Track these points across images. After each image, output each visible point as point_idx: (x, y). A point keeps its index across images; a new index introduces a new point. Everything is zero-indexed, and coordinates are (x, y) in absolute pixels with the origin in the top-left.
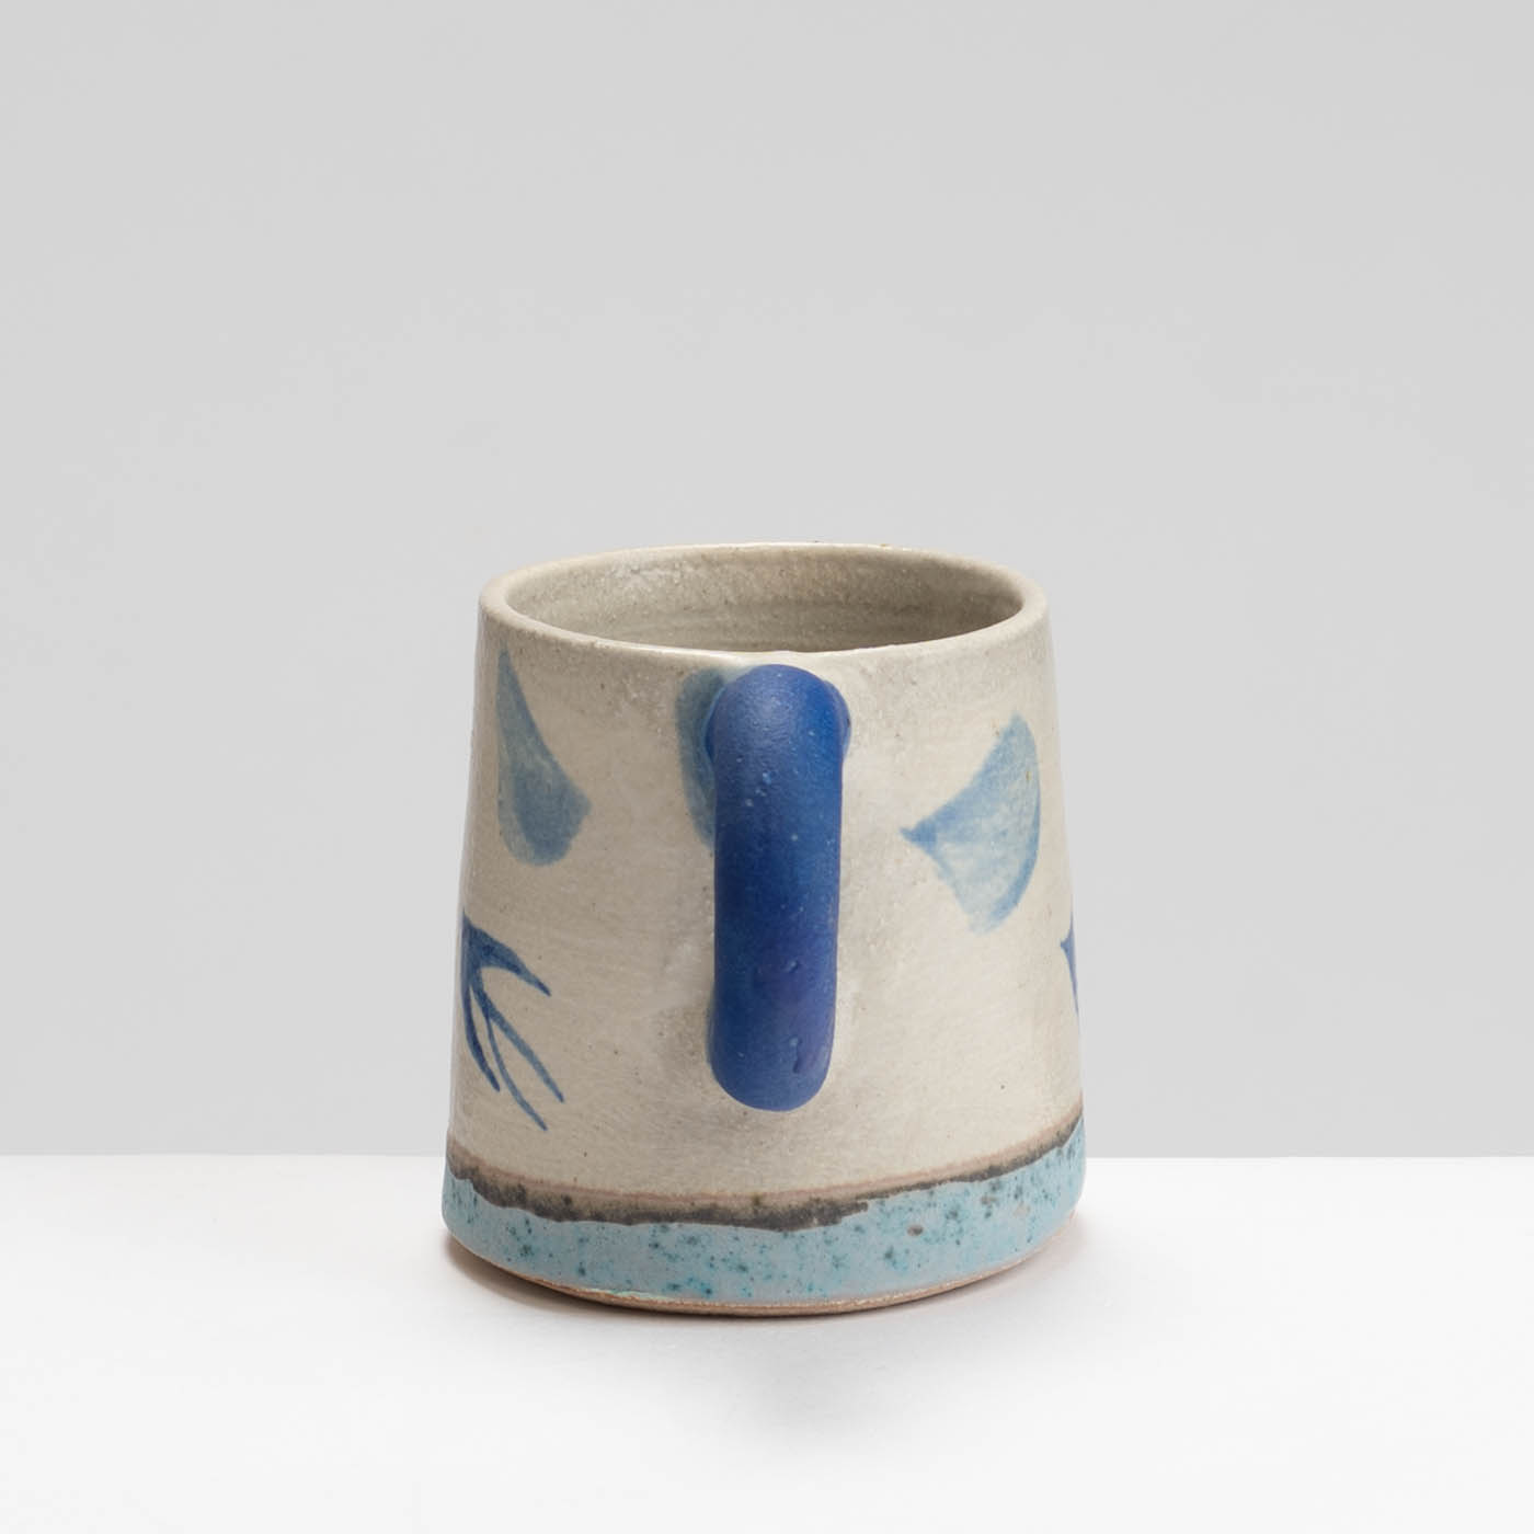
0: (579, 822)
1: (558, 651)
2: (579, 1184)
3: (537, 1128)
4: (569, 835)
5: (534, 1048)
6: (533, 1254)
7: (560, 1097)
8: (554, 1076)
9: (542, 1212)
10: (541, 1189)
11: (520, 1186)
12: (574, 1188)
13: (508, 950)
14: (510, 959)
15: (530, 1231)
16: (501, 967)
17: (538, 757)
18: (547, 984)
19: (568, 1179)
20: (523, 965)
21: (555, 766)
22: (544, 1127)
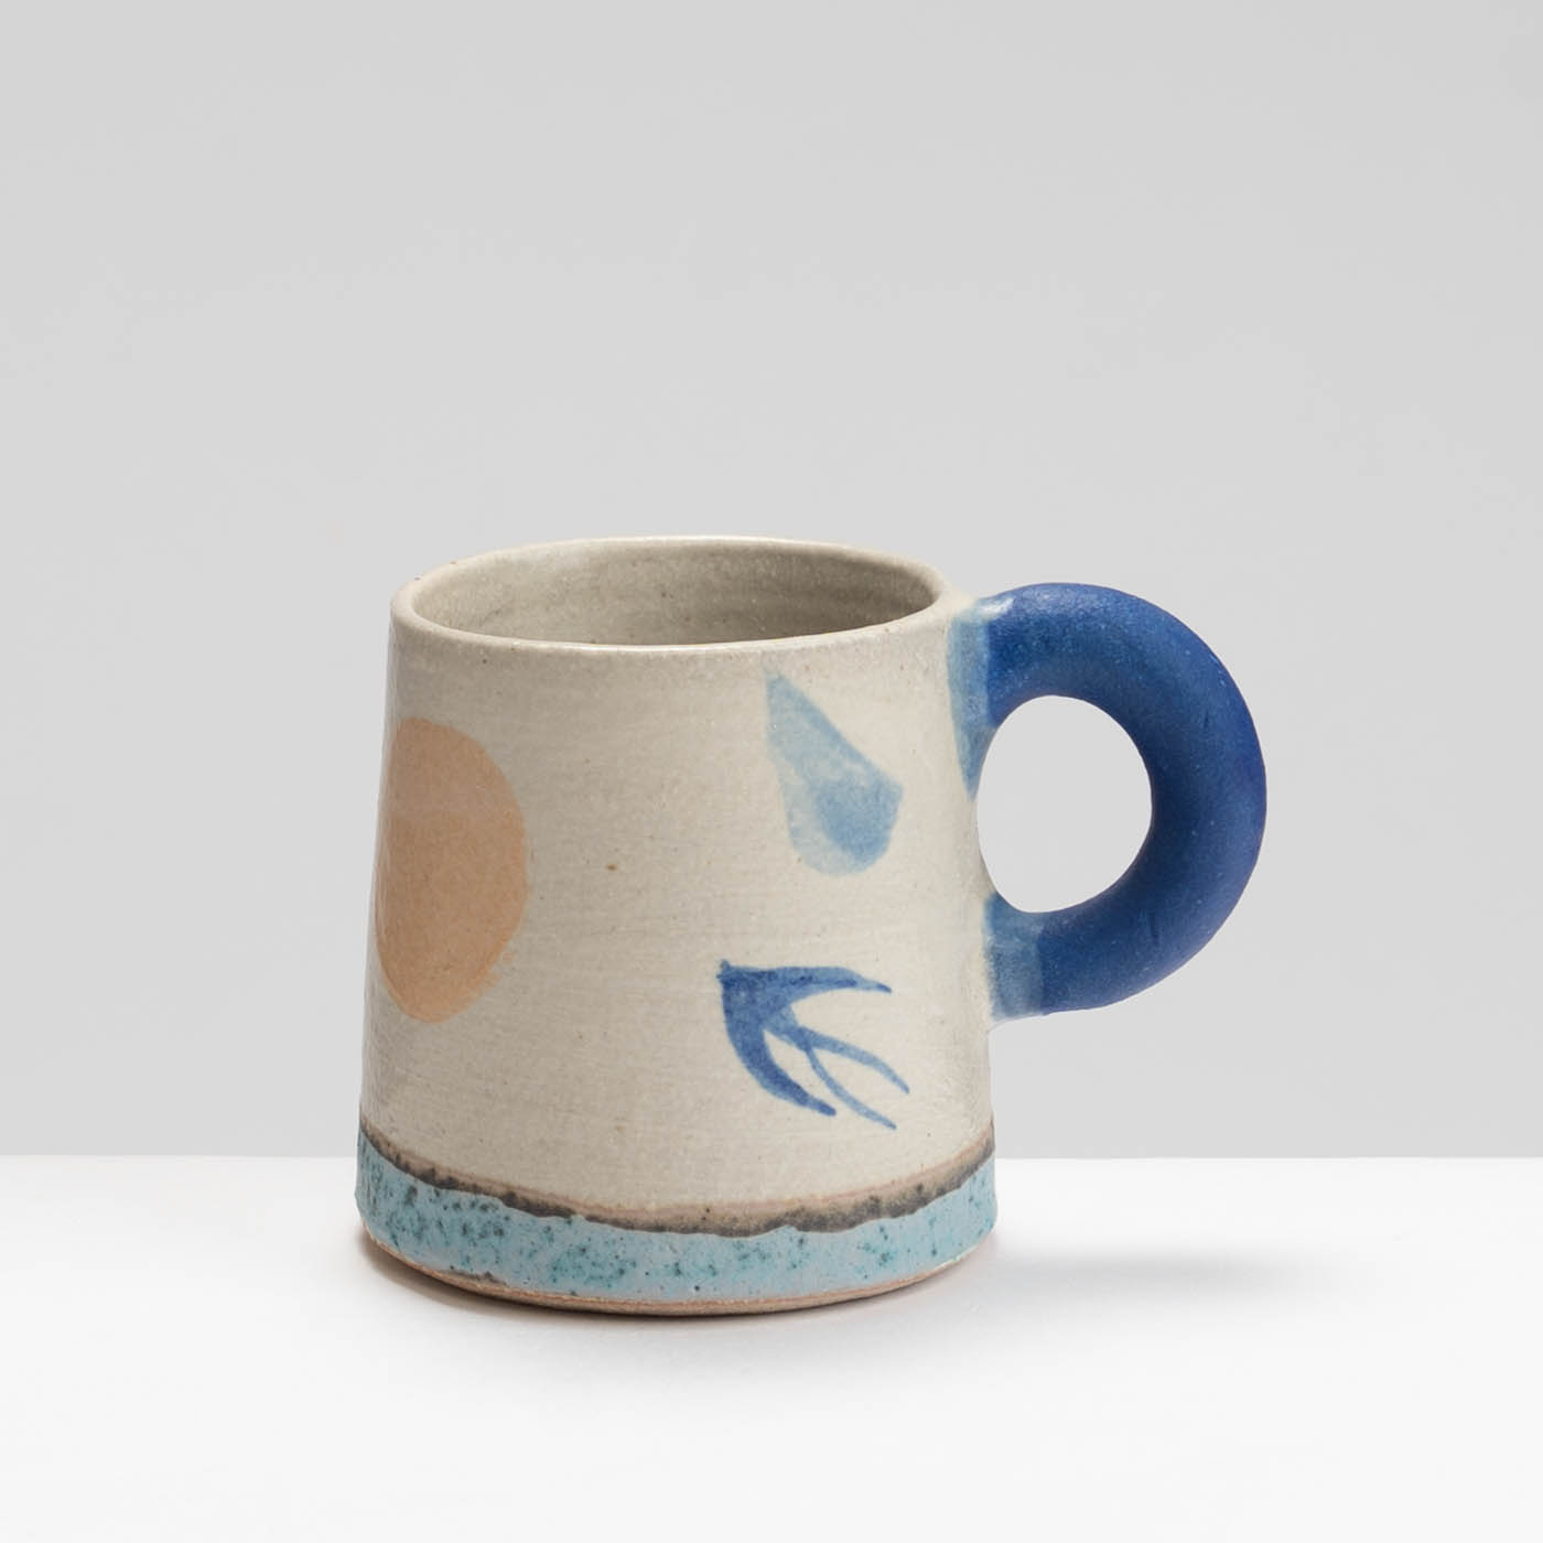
0: (896, 810)
1: (857, 650)
2: (926, 1167)
3: (886, 1130)
4: (888, 827)
5: (878, 1052)
6: (891, 1258)
7: (906, 1089)
8: (898, 1072)
9: (897, 1211)
10: (895, 1191)
11: (872, 1198)
12: (922, 1174)
13: (837, 969)
14: (840, 978)
15: (886, 1238)
16: (831, 989)
17: (847, 765)
18: (887, 984)
19: (916, 1169)
20: (859, 976)
21: (868, 765)
22: (892, 1126)
